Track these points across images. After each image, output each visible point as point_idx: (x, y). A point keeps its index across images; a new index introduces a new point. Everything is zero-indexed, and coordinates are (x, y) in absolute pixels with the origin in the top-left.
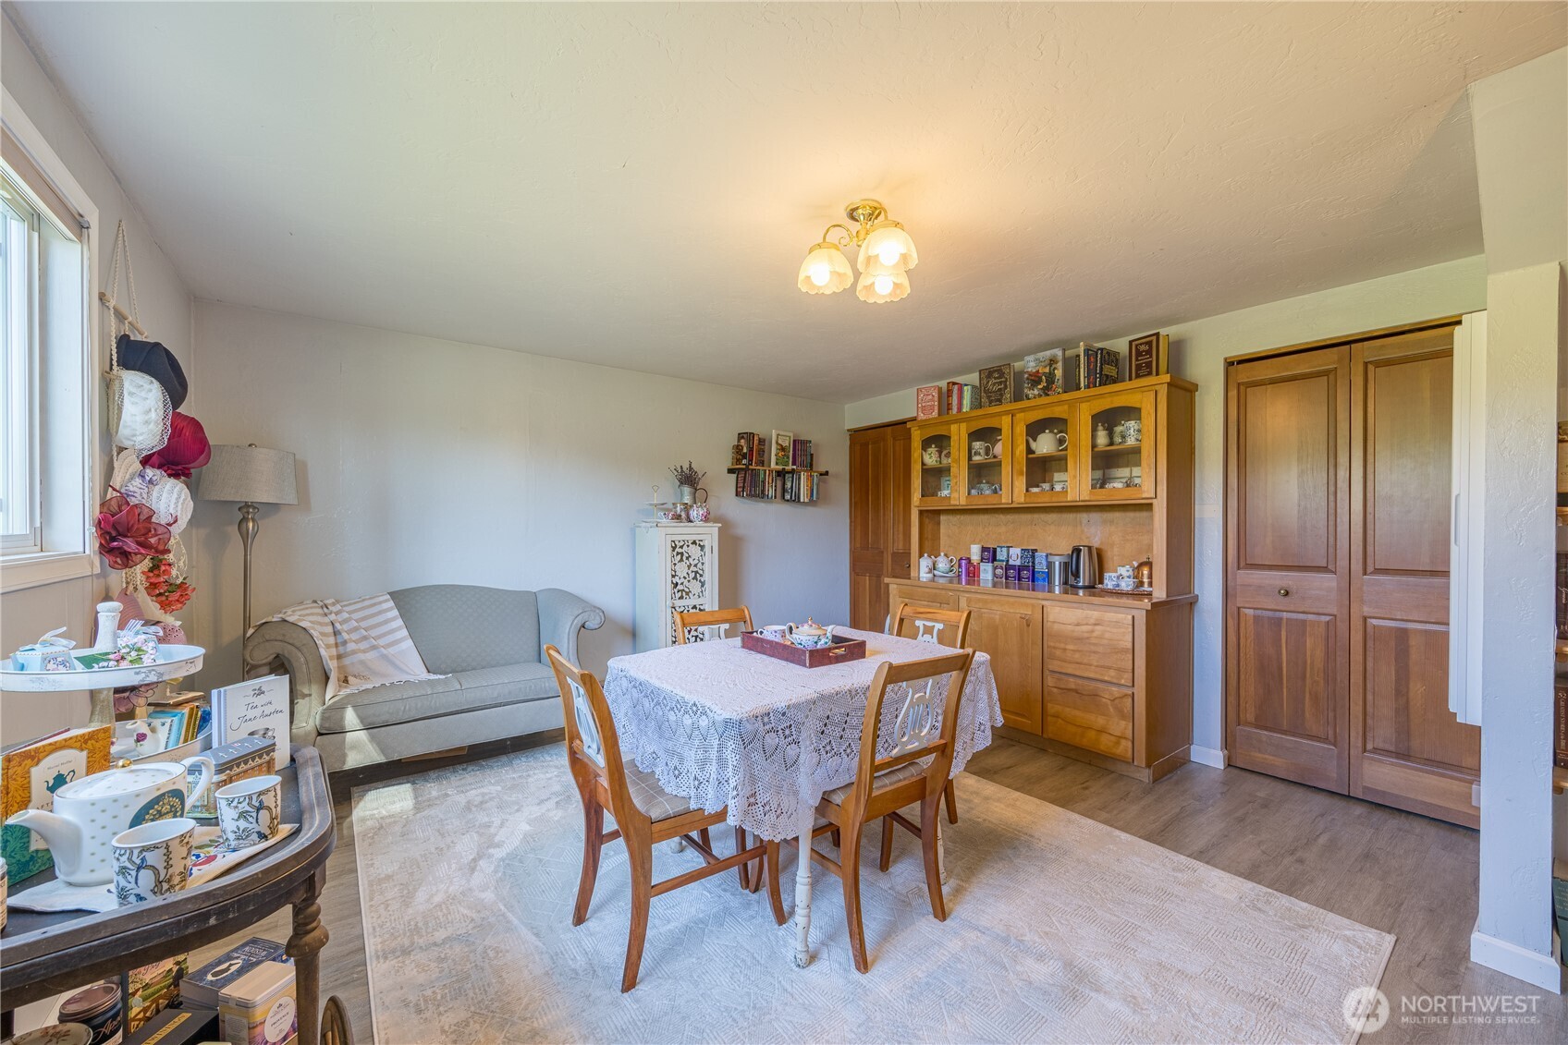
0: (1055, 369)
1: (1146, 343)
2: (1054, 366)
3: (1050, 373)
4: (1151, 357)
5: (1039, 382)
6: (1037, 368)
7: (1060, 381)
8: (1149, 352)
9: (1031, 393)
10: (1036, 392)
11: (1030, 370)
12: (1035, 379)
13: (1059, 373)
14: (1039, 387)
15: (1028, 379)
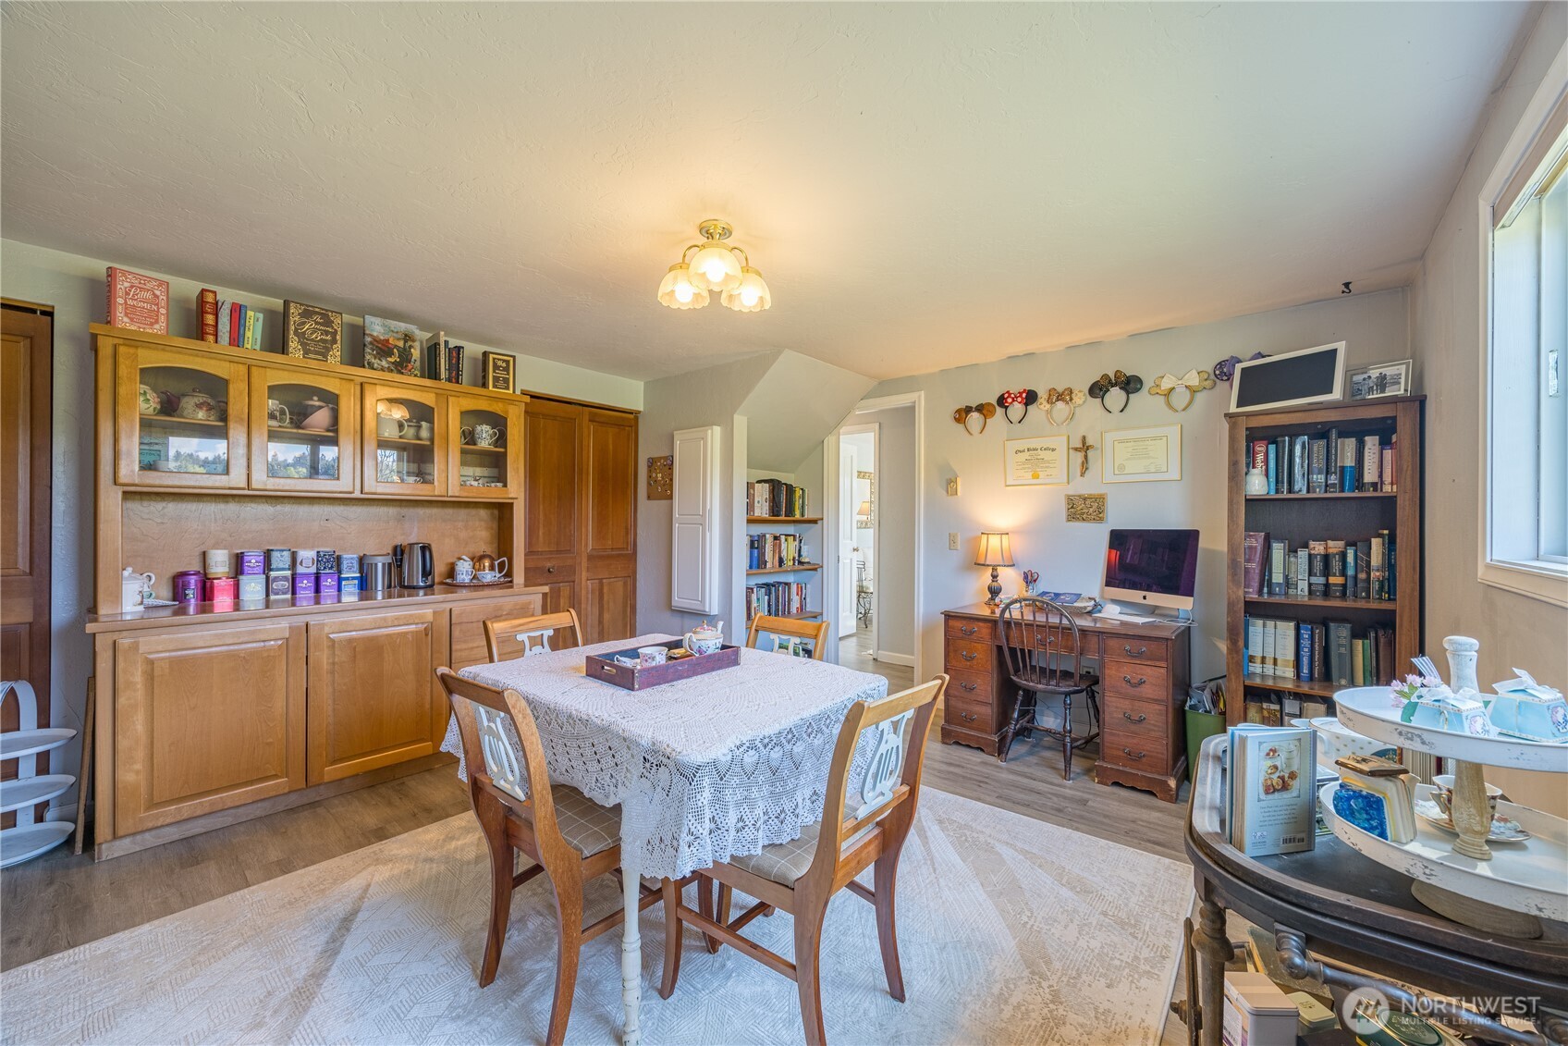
0: (411, 347)
1: (504, 361)
2: (410, 343)
3: (404, 349)
4: (508, 374)
5: (390, 354)
6: (386, 337)
7: (418, 364)
8: (506, 369)
9: (376, 362)
10: (384, 363)
11: (375, 334)
12: (384, 349)
13: (416, 353)
14: (389, 359)
15: (371, 343)
